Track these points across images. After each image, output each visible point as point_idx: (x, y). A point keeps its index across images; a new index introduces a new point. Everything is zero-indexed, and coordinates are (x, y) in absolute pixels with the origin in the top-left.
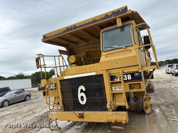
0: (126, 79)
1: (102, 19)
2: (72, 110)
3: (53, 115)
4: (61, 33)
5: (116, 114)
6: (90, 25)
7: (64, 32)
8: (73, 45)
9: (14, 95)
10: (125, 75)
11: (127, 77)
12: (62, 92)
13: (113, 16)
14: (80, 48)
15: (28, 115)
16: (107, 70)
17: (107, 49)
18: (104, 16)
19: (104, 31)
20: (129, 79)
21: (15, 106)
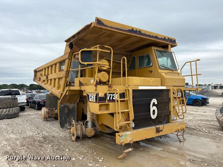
3: (127, 136)
4: (124, 30)
7: (128, 31)
13: (168, 42)
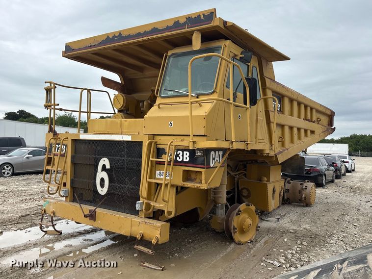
0: (181, 160)
1: (168, 29)
2: (78, 201)
3: (50, 205)
4: (95, 46)
5: (146, 223)
6: (147, 38)
7: (100, 44)
8: (132, 71)
9: (27, 156)
10: (180, 150)
11: (183, 156)
12: (74, 163)
13: (186, 27)
14: (149, 80)
15: (30, 199)
16: (154, 135)
17: (167, 94)
18: (171, 24)
19: (172, 54)
20: (185, 160)
21: (23, 180)
